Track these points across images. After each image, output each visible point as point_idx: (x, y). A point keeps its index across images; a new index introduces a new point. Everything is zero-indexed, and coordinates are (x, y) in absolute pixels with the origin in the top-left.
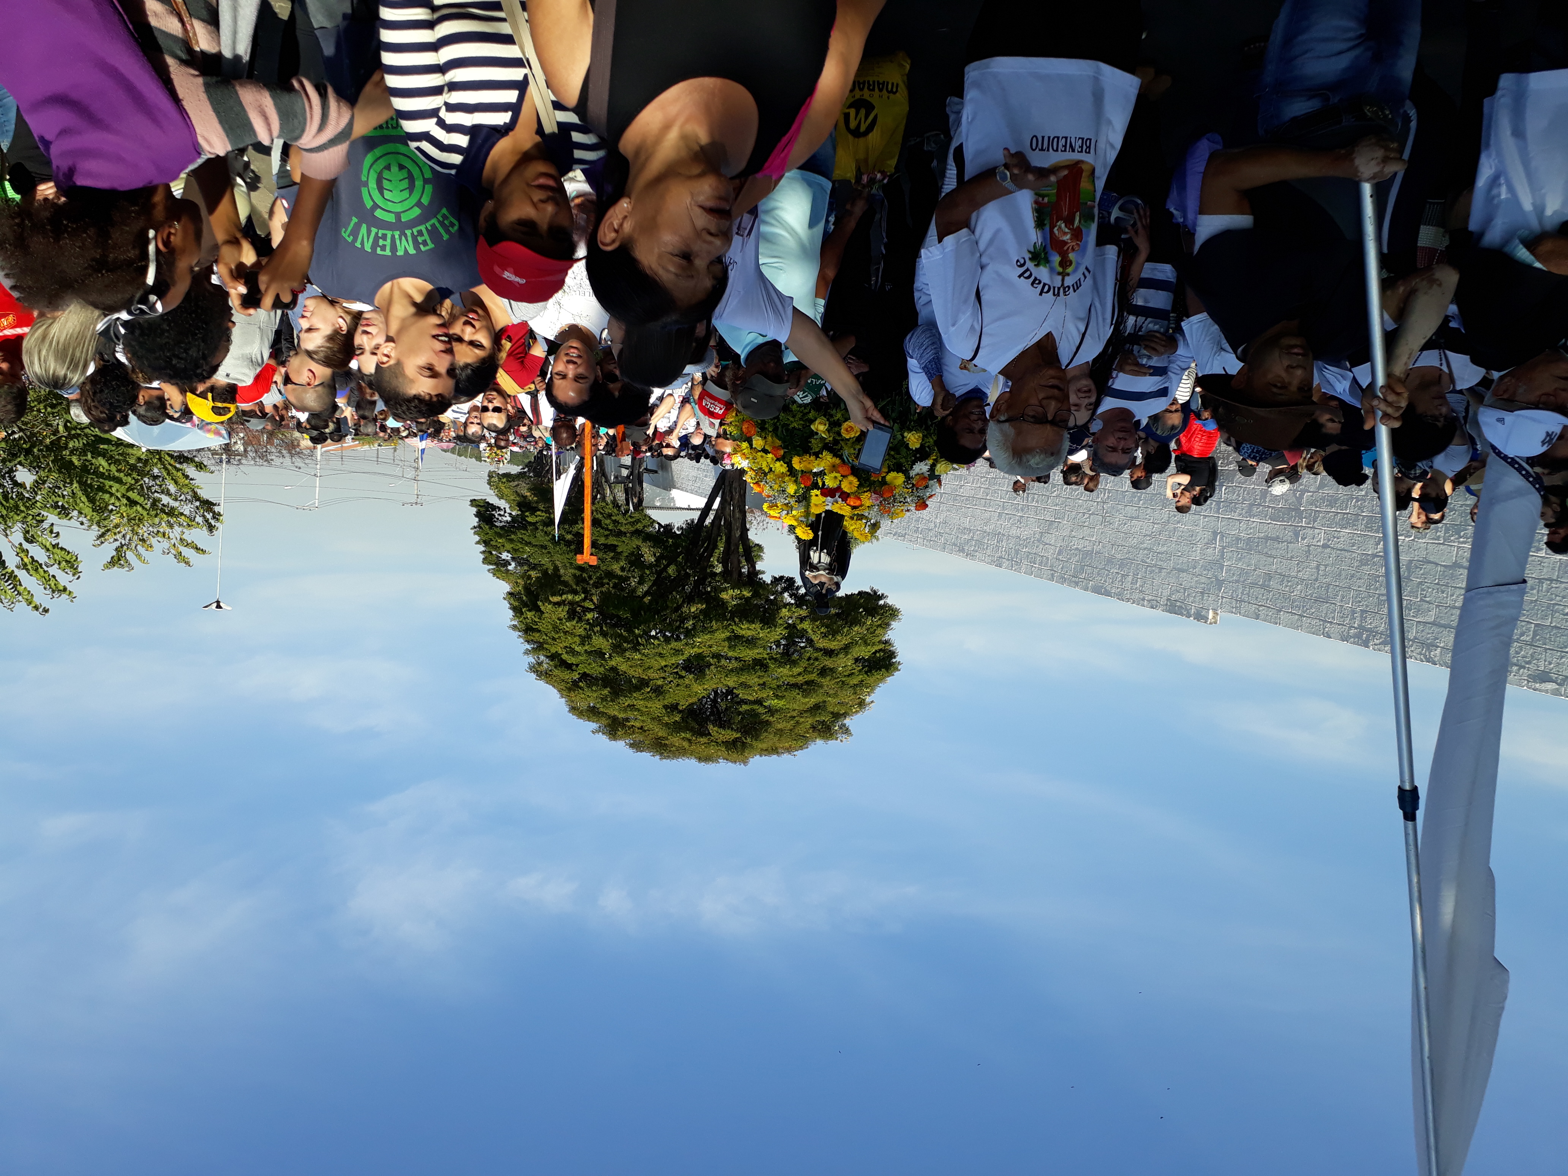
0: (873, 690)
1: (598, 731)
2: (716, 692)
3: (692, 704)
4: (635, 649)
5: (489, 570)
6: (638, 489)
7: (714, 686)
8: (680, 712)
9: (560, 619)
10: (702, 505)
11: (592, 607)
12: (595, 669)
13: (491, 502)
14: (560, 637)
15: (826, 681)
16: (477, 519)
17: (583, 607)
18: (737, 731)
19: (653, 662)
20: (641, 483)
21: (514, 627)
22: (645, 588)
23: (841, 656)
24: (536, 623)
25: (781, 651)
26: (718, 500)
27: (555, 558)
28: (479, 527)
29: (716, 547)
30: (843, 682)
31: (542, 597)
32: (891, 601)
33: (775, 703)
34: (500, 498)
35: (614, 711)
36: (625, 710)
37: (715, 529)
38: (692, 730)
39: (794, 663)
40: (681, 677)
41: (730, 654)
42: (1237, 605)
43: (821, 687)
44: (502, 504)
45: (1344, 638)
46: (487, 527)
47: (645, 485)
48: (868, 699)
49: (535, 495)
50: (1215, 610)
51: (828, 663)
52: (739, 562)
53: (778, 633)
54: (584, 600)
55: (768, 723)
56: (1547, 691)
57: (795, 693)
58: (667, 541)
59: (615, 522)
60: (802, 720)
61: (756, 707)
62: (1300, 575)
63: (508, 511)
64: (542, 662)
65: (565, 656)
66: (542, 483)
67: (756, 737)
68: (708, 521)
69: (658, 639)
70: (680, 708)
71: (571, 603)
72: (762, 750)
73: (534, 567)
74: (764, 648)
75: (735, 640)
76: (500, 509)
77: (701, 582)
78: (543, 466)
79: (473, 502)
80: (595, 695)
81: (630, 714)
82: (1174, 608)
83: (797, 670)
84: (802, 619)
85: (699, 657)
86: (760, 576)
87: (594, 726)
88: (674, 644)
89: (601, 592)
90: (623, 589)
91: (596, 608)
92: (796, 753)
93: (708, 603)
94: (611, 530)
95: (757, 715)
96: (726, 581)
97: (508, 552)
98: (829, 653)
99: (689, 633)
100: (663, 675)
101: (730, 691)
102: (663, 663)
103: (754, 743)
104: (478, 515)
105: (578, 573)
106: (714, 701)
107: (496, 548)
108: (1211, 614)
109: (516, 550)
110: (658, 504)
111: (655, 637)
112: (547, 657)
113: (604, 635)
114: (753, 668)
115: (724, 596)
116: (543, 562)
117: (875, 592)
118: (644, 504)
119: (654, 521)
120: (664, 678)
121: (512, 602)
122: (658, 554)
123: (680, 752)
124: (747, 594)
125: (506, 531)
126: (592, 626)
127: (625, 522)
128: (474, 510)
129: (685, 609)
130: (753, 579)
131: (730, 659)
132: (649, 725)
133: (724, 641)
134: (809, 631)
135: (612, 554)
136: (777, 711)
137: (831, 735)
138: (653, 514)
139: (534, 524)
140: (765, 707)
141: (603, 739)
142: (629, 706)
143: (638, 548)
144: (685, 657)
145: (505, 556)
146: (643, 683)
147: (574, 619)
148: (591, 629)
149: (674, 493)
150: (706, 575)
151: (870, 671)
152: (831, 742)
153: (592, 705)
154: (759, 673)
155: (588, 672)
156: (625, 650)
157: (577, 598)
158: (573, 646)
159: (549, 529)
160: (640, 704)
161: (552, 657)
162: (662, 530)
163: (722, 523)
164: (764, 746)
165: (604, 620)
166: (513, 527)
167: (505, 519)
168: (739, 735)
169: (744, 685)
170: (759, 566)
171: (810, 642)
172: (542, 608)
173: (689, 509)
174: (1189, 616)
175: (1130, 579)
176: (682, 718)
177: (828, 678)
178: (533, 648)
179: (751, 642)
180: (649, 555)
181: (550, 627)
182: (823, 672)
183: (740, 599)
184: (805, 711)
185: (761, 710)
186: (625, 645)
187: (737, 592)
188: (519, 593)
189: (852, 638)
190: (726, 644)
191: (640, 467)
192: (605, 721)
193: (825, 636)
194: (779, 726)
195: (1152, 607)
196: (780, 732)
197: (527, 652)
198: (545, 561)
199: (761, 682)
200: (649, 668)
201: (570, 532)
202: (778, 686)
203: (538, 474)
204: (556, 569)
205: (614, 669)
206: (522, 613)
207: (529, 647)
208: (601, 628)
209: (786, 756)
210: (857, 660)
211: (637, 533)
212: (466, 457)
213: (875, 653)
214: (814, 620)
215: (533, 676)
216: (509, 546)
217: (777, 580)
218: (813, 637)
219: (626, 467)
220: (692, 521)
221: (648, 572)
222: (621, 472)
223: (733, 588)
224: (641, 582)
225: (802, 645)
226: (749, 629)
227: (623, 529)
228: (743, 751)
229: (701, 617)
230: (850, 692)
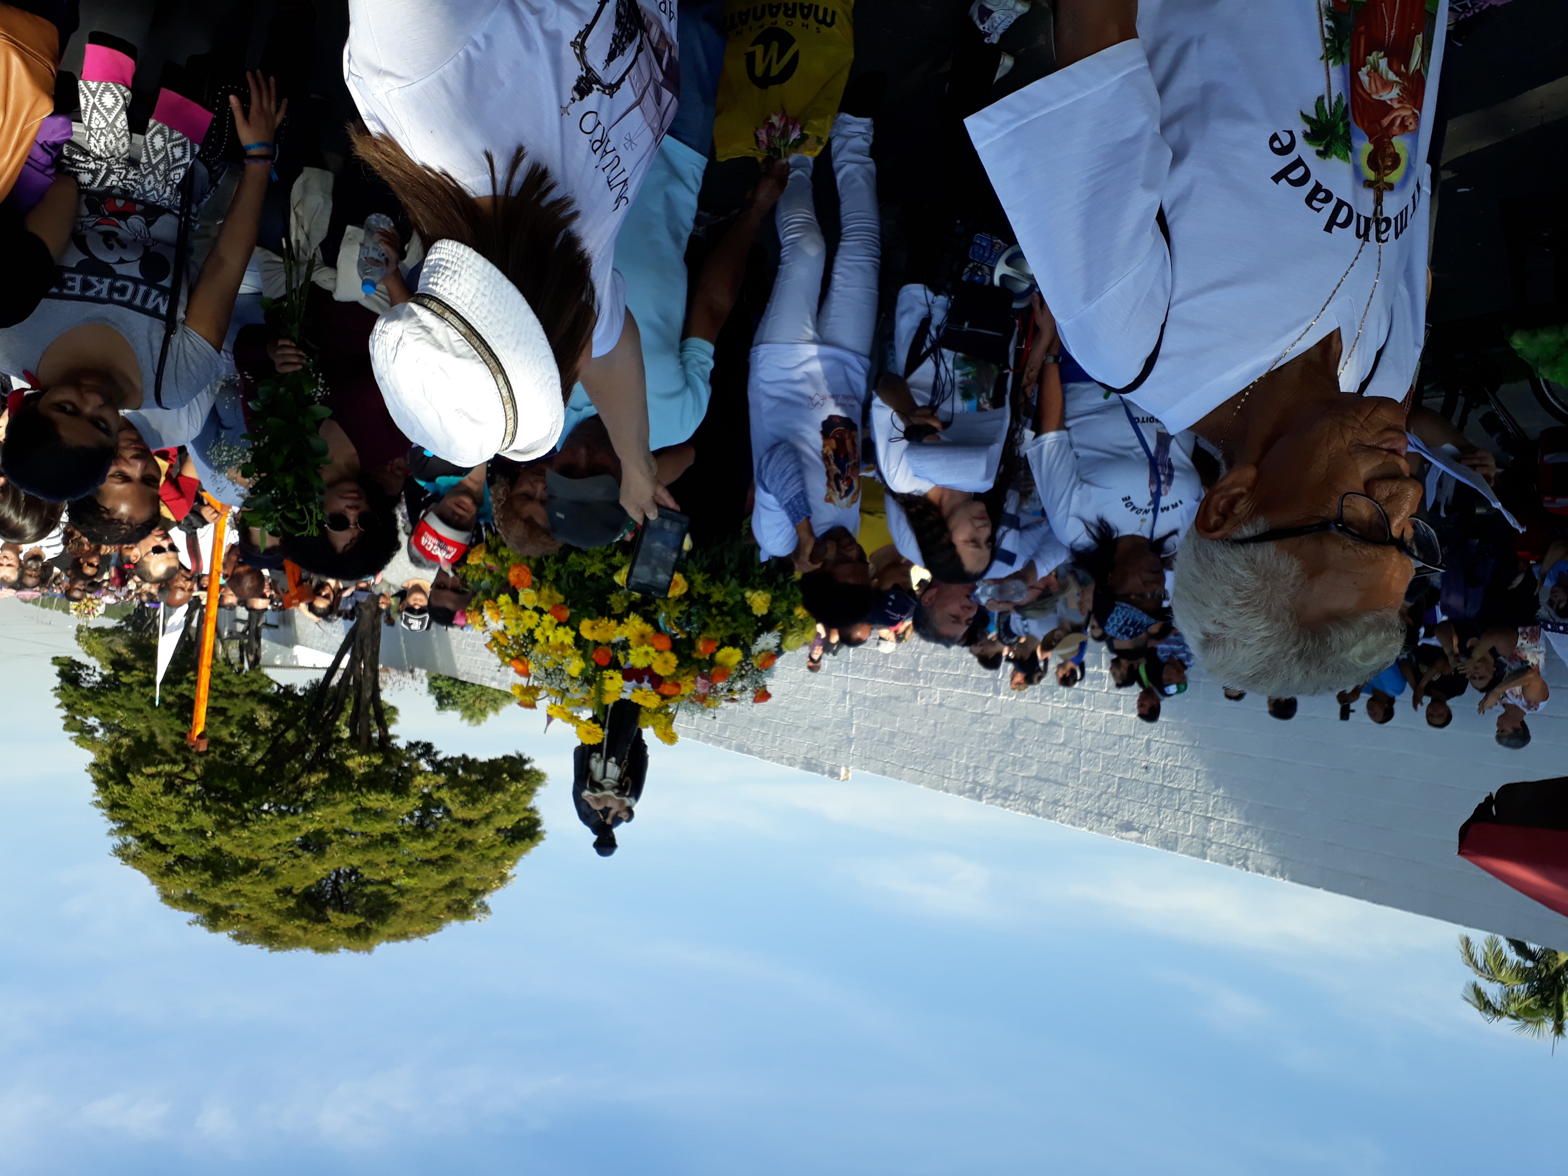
0: (515, 863)
1: (195, 922)
2: (338, 874)
3: (310, 887)
4: (243, 826)
5: (71, 738)
6: (255, 646)
7: (336, 866)
8: (295, 896)
9: (154, 794)
10: (329, 664)
11: (194, 778)
12: (195, 850)
13: (77, 660)
14: (152, 815)
15: (463, 855)
16: (59, 680)
17: (183, 779)
18: (361, 915)
19: (264, 841)
20: (258, 639)
21: (98, 804)
22: (259, 755)
23: (482, 826)
24: (124, 799)
25: (414, 823)
26: (347, 658)
27: (152, 723)
28: (62, 688)
29: (343, 709)
30: (483, 855)
31: (133, 767)
32: (537, 764)
33: (405, 882)
34: (89, 655)
35: (216, 897)
36: (228, 896)
37: (342, 689)
38: (309, 917)
39: (428, 836)
40: (297, 857)
41: (356, 829)
42: (866, 761)
43: (458, 861)
44: (92, 662)
45: (961, 793)
46: (71, 688)
47: (263, 641)
48: (510, 873)
49: (132, 652)
50: (847, 767)
51: (467, 834)
52: (369, 726)
53: (412, 803)
54: (185, 770)
55: (397, 905)
56: (1131, 840)
57: (428, 869)
58: (286, 703)
59: (227, 682)
60: (435, 900)
61: (382, 887)
62: (921, 732)
63: (98, 669)
64: (130, 844)
65: (158, 837)
66: (142, 638)
67: (383, 921)
68: (335, 681)
69: (271, 813)
70: (295, 892)
71: (169, 775)
72: (389, 936)
73: (126, 734)
74: (395, 820)
75: (362, 812)
76: (88, 667)
77: (324, 748)
78: (144, 620)
79: (56, 660)
80: (193, 880)
81: (236, 902)
82: (810, 765)
83: (431, 844)
84: (439, 788)
85: (319, 833)
86: (393, 741)
87: (191, 916)
88: (289, 820)
89: (206, 762)
90: (232, 758)
91: (199, 779)
92: (428, 937)
93: (331, 772)
94: (220, 692)
95: (385, 896)
96: (353, 747)
97: (96, 716)
98: (469, 824)
99: (307, 807)
100: (275, 855)
101: (354, 871)
102: (276, 841)
103: (381, 928)
104: (61, 674)
105: (178, 740)
106: (336, 883)
107: (81, 712)
108: (843, 771)
109: (105, 715)
110: (278, 662)
111: (266, 812)
112: (136, 837)
113: (207, 810)
114: (382, 844)
115: (350, 763)
116: (138, 728)
117: (521, 756)
118: (261, 662)
119: (272, 682)
120: (277, 858)
121: (96, 773)
122: (275, 718)
123: (295, 942)
124: (377, 760)
125: (95, 693)
126: (192, 800)
127: (237, 682)
128: (56, 669)
129: (304, 780)
130: (385, 744)
131: (355, 834)
132: (257, 913)
133: (348, 814)
134: (447, 800)
135: (221, 718)
136: (407, 890)
137: (468, 914)
138: (269, 672)
139: (129, 685)
140: (394, 887)
141: (201, 931)
142: (233, 891)
143: (253, 711)
144: (302, 833)
145: (92, 721)
146: (251, 865)
147: (171, 792)
148: (191, 804)
149: (297, 650)
150: (329, 740)
151: (513, 842)
152: (469, 923)
153: (189, 892)
154: (388, 849)
155: (186, 854)
156: (231, 827)
157: (176, 769)
158: (168, 824)
159: (147, 690)
160: (247, 888)
161: (143, 838)
162: (282, 691)
163: (351, 683)
164: (392, 931)
165: (208, 792)
166: (104, 688)
167: (93, 679)
168: (362, 920)
169: (370, 864)
170: (392, 731)
171: (447, 812)
172: (133, 781)
173: (315, 668)
174: (823, 773)
175: (770, 737)
176: (297, 903)
177: (466, 852)
178: (119, 828)
179: (379, 815)
180: (264, 718)
181: (141, 802)
182: (461, 845)
183: (369, 766)
184: (440, 890)
185: (389, 891)
186: (231, 821)
187: (365, 758)
188: (105, 764)
189: (494, 807)
190: (351, 817)
191: (258, 621)
192: (204, 911)
193: (463, 805)
194: (410, 908)
195: (790, 765)
196: (411, 915)
197: (111, 833)
198: (141, 726)
199: (390, 859)
200: (259, 847)
201: (172, 694)
202: (410, 863)
203: (137, 629)
204: (152, 736)
205: (217, 850)
206: (107, 787)
207: (115, 826)
208: (204, 803)
209: (417, 942)
210: (499, 830)
211: (252, 694)
212: (51, 608)
213: (518, 822)
214: (451, 788)
215: (118, 860)
216: (97, 710)
217: (412, 746)
218: (450, 806)
219: (242, 621)
220: (317, 681)
221: (262, 738)
222: (235, 627)
223: (361, 755)
224: (253, 750)
225: (439, 816)
226: (378, 800)
227: (235, 690)
228: (367, 938)
229: (323, 788)
230: (490, 865)
